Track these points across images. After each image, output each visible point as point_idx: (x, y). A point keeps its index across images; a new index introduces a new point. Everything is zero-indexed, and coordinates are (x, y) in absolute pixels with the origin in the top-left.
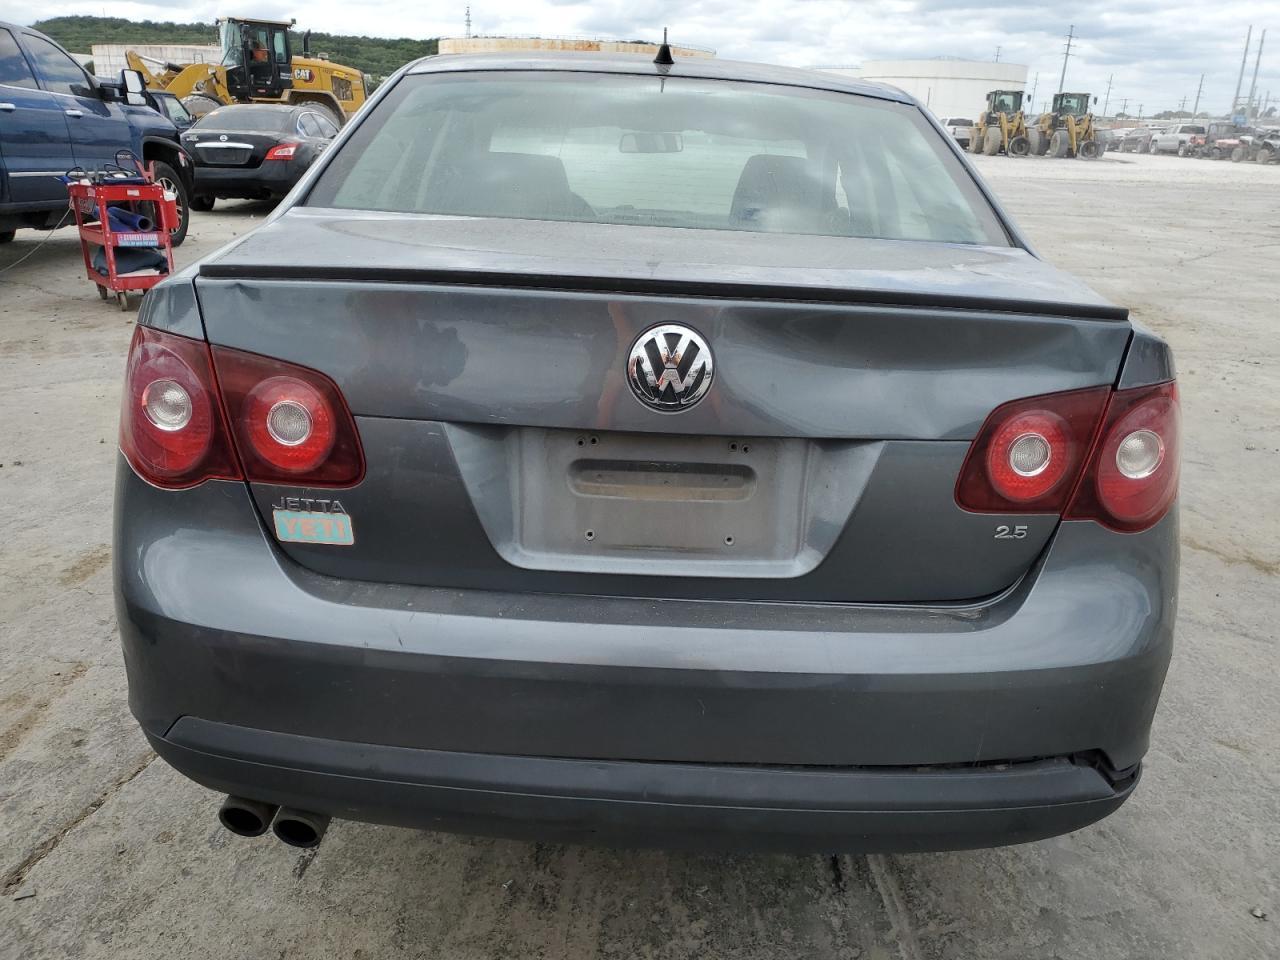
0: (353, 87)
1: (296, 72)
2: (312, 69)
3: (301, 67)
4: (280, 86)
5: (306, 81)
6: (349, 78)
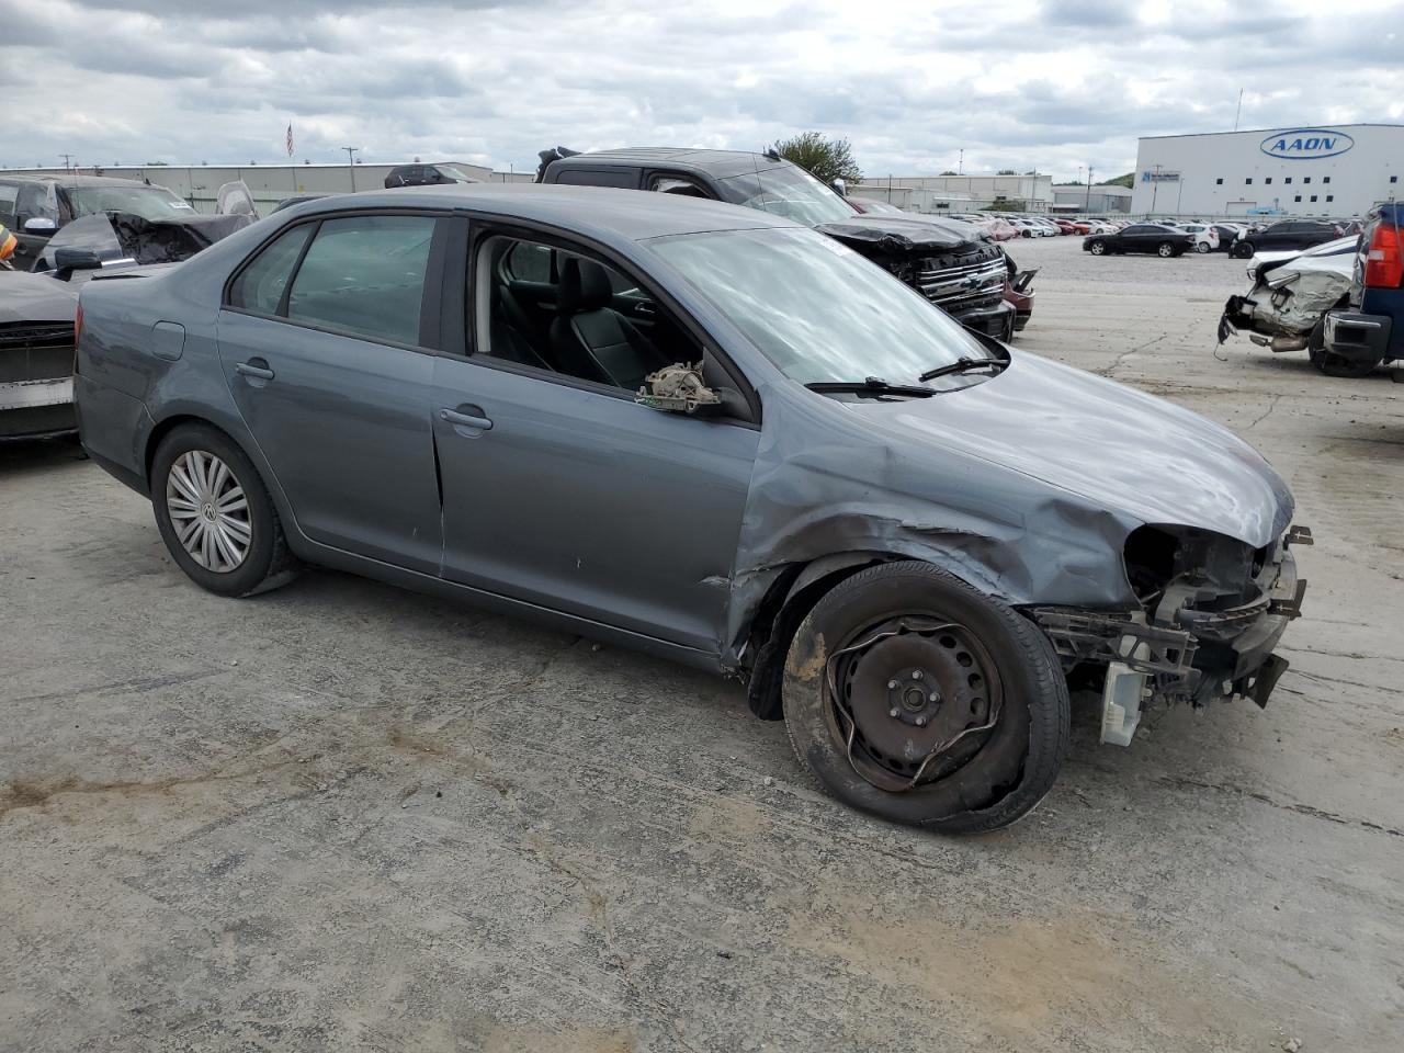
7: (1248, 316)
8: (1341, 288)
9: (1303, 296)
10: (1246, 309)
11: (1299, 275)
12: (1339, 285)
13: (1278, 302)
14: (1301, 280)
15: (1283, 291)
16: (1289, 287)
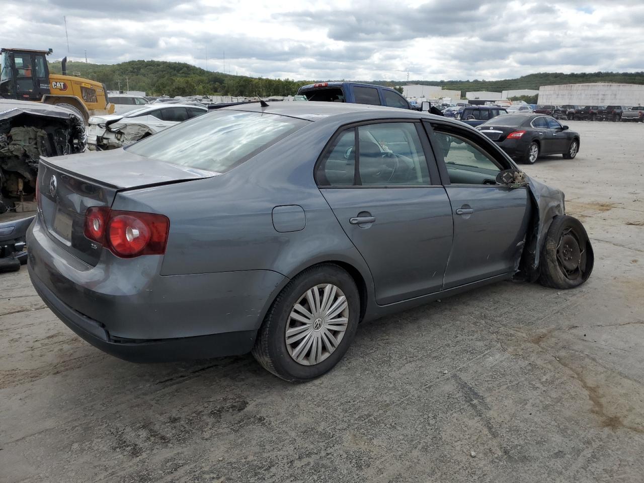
0: (97, 93)
1: (54, 83)
2: (65, 82)
3: (57, 81)
4: (40, 93)
5: (61, 90)
6: (94, 88)
7: (106, 144)
8: (145, 130)
9: (129, 134)
10: (105, 142)
11: (126, 126)
12: (143, 129)
13: (119, 138)
14: (128, 128)
15: (119, 133)
16: (122, 131)
